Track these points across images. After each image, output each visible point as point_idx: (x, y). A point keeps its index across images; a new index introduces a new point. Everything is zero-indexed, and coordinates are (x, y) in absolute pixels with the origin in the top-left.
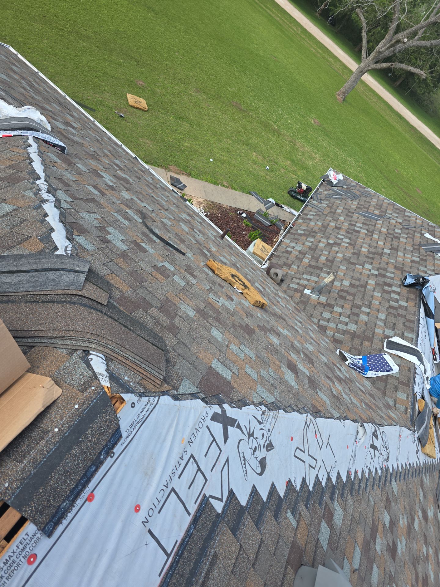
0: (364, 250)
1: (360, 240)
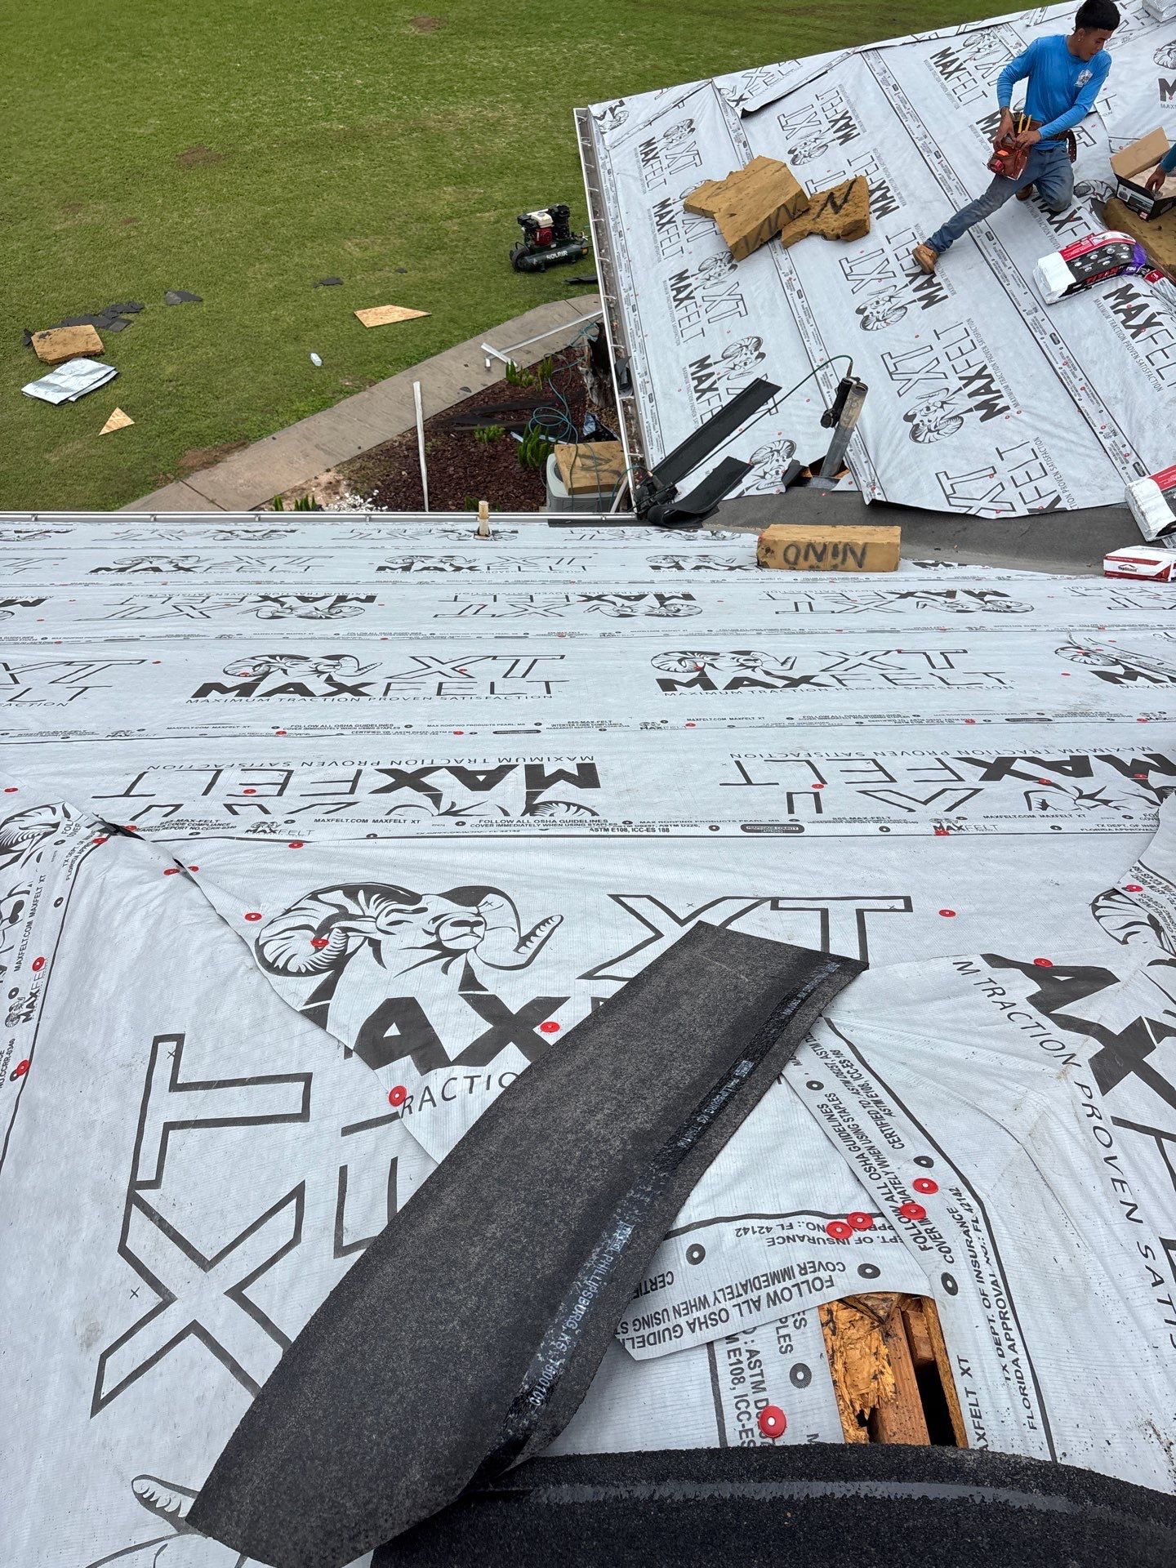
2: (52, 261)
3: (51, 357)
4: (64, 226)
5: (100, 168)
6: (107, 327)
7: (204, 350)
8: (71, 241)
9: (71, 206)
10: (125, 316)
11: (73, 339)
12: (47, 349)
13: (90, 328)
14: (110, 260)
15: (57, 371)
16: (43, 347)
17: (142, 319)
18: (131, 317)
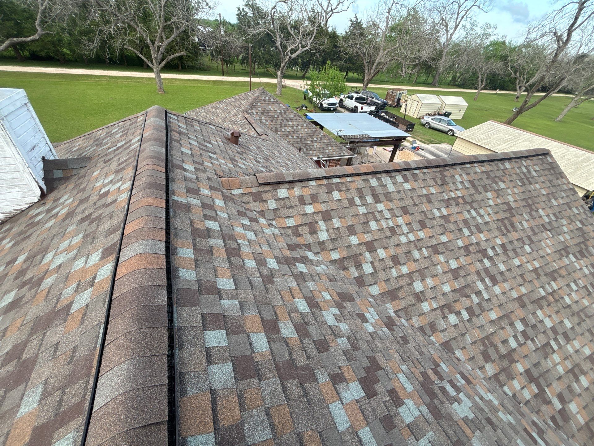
0: (220, 121)
1: (216, 121)
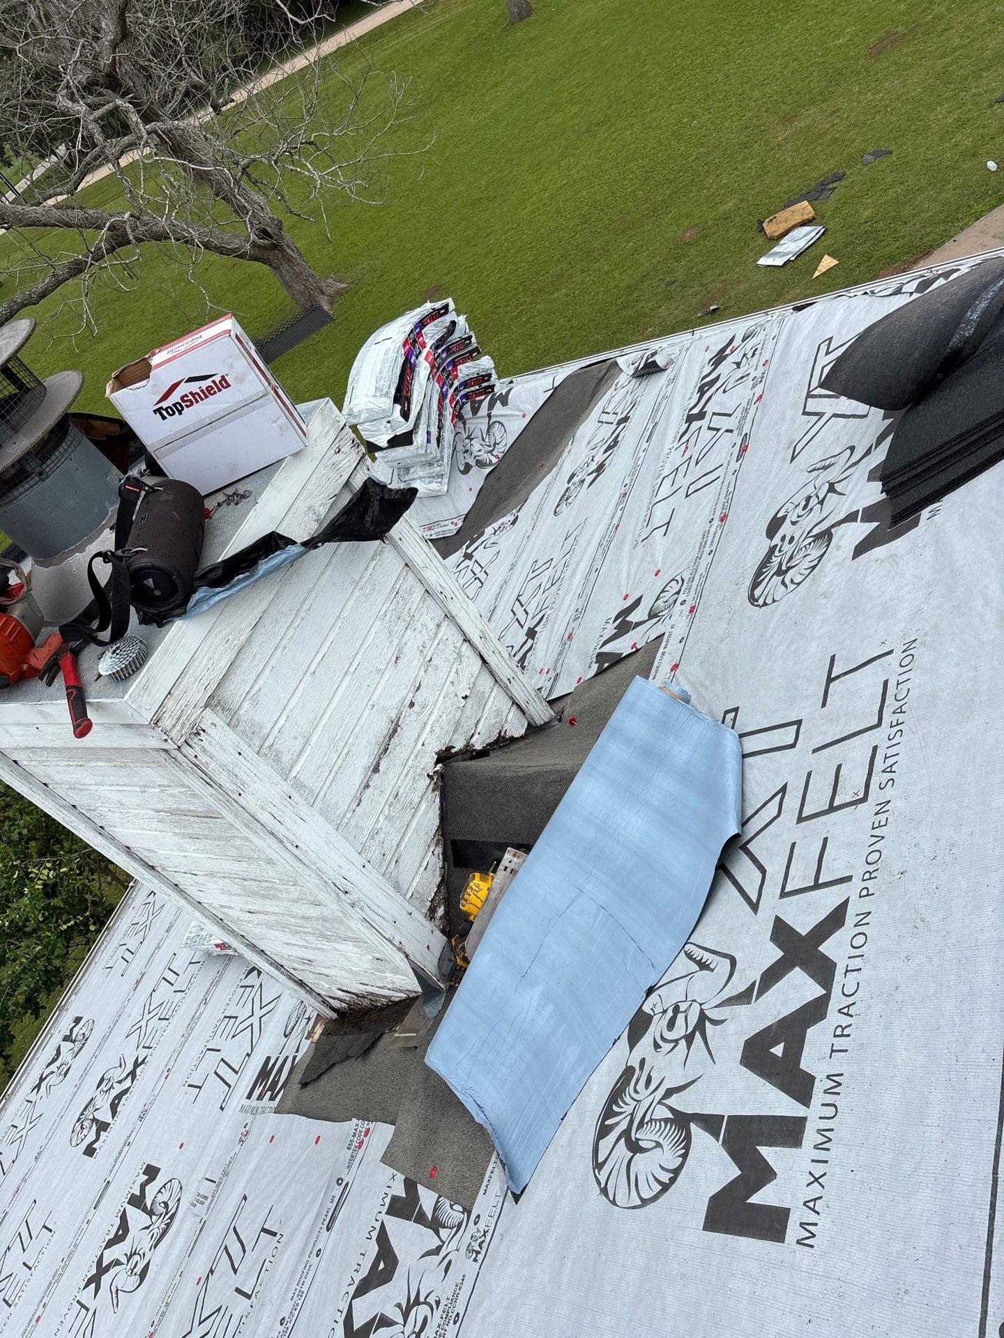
2: (776, 165)
3: (777, 234)
4: (785, 135)
5: (809, 82)
6: (816, 199)
7: (894, 190)
8: (789, 145)
9: (788, 120)
10: (831, 186)
11: (792, 215)
12: (773, 229)
13: (805, 203)
14: (819, 148)
15: (781, 242)
16: (771, 229)
17: (844, 183)
18: (835, 185)
